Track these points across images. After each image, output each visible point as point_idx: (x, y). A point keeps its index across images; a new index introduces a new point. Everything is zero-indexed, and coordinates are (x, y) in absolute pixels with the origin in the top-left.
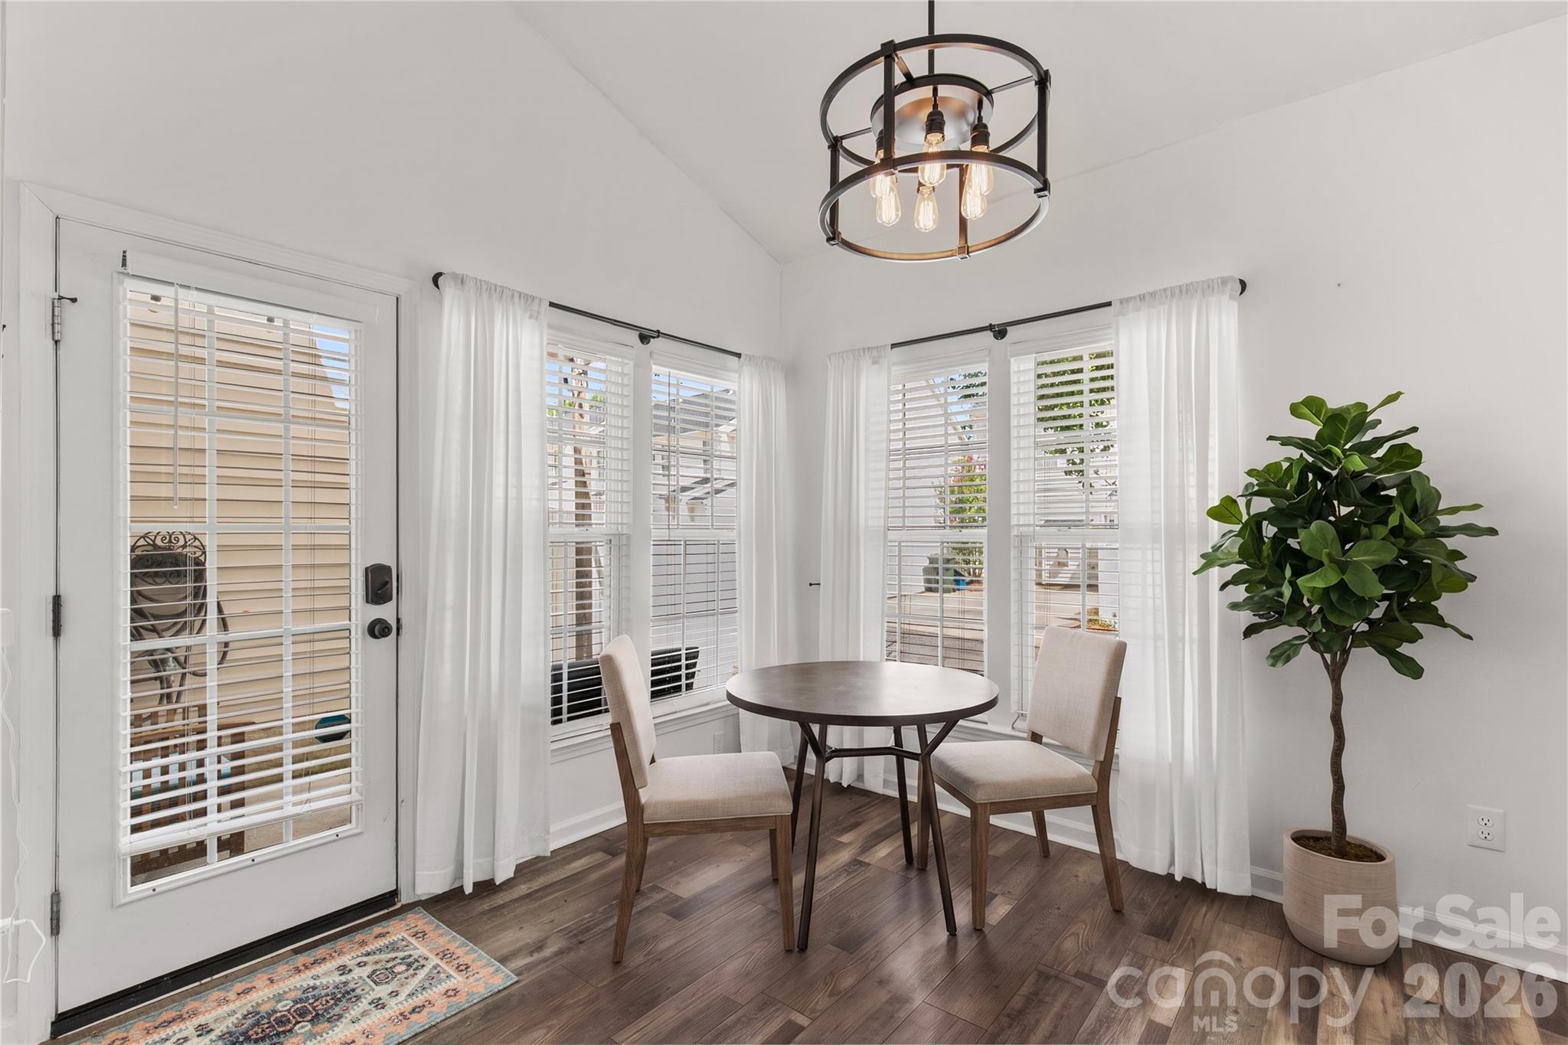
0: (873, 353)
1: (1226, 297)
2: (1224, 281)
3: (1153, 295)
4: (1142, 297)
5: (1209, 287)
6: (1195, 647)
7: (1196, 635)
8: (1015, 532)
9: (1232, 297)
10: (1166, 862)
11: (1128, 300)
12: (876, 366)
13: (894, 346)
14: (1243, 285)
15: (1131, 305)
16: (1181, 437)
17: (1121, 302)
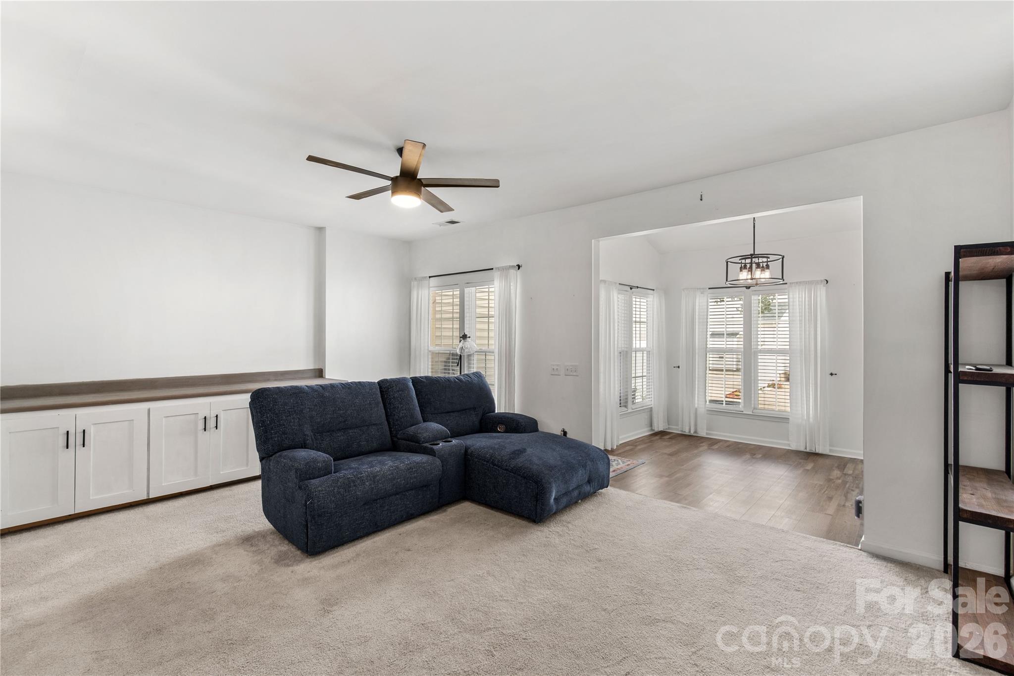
0: (702, 290)
1: (822, 286)
2: (822, 281)
3: (800, 282)
4: (797, 283)
5: (817, 282)
6: (813, 385)
7: (813, 382)
8: (753, 351)
9: (824, 286)
10: (804, 447)
11: (792, 283)
12: (702, 295)
13: (709, 288)
14: (827, 282)
15: (793, 285)
16: (809, 323)
17: (790, 283)
